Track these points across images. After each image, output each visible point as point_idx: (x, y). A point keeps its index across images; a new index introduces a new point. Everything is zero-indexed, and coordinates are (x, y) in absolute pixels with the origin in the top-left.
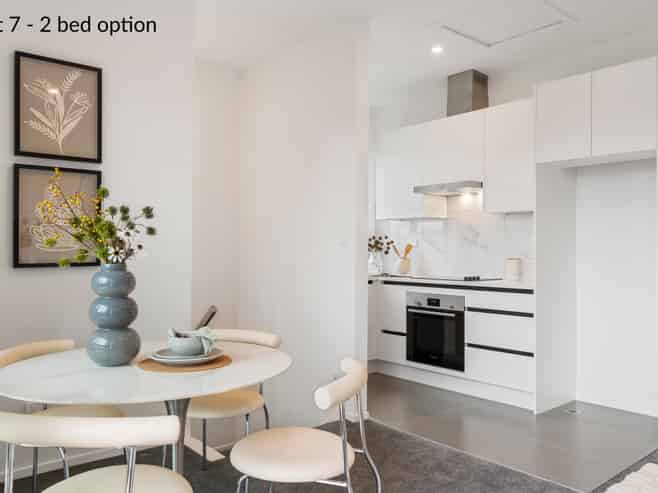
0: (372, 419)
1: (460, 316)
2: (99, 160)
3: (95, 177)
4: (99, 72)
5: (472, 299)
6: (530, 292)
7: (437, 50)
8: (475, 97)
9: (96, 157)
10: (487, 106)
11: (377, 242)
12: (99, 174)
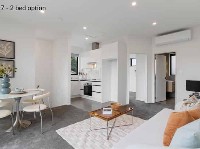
0: (72, 105)
1: (91, 86)
2: (14, 58)
3: (13, 62)
4: (14, 42)
5: (93, 83)
6: (101, 82)
7: (87, 39)
8: (96, 46)
9: (13, 58)
10: (99, 48)
11: (81, 73)
12: (14, 61)
